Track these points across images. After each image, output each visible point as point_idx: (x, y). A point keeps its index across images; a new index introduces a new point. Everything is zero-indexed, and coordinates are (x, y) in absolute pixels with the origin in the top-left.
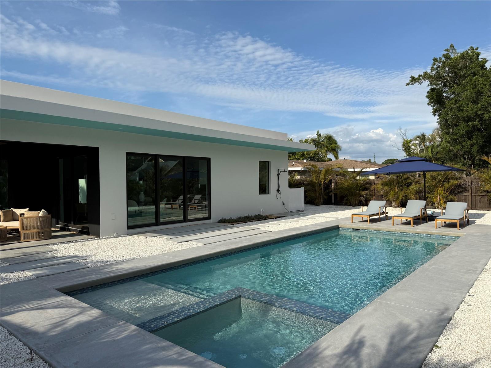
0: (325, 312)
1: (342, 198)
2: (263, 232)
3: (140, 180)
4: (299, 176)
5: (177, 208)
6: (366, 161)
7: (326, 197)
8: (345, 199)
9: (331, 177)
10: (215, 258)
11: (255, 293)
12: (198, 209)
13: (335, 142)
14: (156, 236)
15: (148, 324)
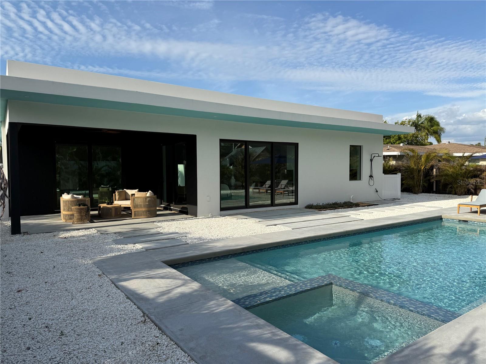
0: (428, 308)
1: (446, 185)
2: (354, 220)
3: (231, 165)
4: (395, 162)
5: (264, 193)
6: (474, 145)
7: (426, 185)
8: (450, 186)
9: (433, 163)
10: (304, 243)
11: (348, 282)
12: (284, 194)
13: (438, 124)
14: (246, 219)
15: (242, 300)
